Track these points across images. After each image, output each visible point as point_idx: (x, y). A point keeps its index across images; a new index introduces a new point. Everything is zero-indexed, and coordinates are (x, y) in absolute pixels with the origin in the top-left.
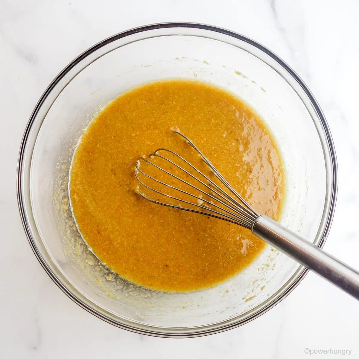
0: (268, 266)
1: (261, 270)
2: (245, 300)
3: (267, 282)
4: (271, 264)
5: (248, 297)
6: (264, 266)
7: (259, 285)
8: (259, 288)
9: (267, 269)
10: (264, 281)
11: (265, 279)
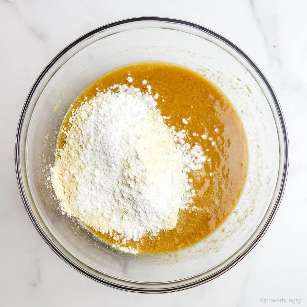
0: (219, 77)
1: (222, 84)
2: (250, 94)
3: (234, 76)
4: (218, 75)
5: (247, 92)
6: (219, 81)
7: (236, 84)
8: (240, 83)
9: (222, 79)
10: (232, 80)
11: (231, 78)
